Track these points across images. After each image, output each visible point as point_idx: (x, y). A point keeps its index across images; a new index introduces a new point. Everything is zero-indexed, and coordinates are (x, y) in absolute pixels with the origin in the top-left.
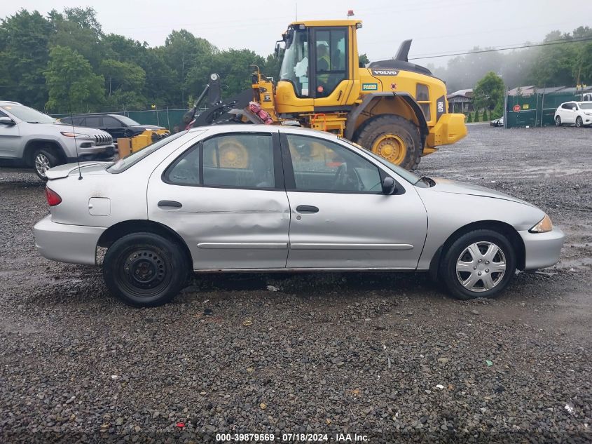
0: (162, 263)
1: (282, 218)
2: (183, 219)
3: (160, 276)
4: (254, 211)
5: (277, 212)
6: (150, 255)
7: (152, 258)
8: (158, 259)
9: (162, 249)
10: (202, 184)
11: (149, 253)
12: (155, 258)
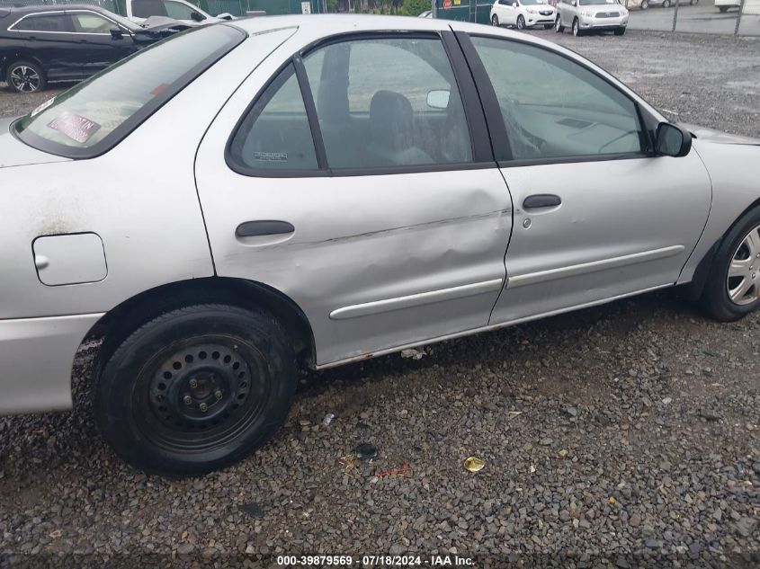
0: (243, 368)
1: (496, 228)
2: (298, 262)
3: (241, 396)
4: (444, 222)
5: (487, 216)
6: (216, 355)
7: (221, 360)
8: (235, 360)
9: (247, 337)
10: (323, 168)
11: (210, 350)
12: (227, 359)
